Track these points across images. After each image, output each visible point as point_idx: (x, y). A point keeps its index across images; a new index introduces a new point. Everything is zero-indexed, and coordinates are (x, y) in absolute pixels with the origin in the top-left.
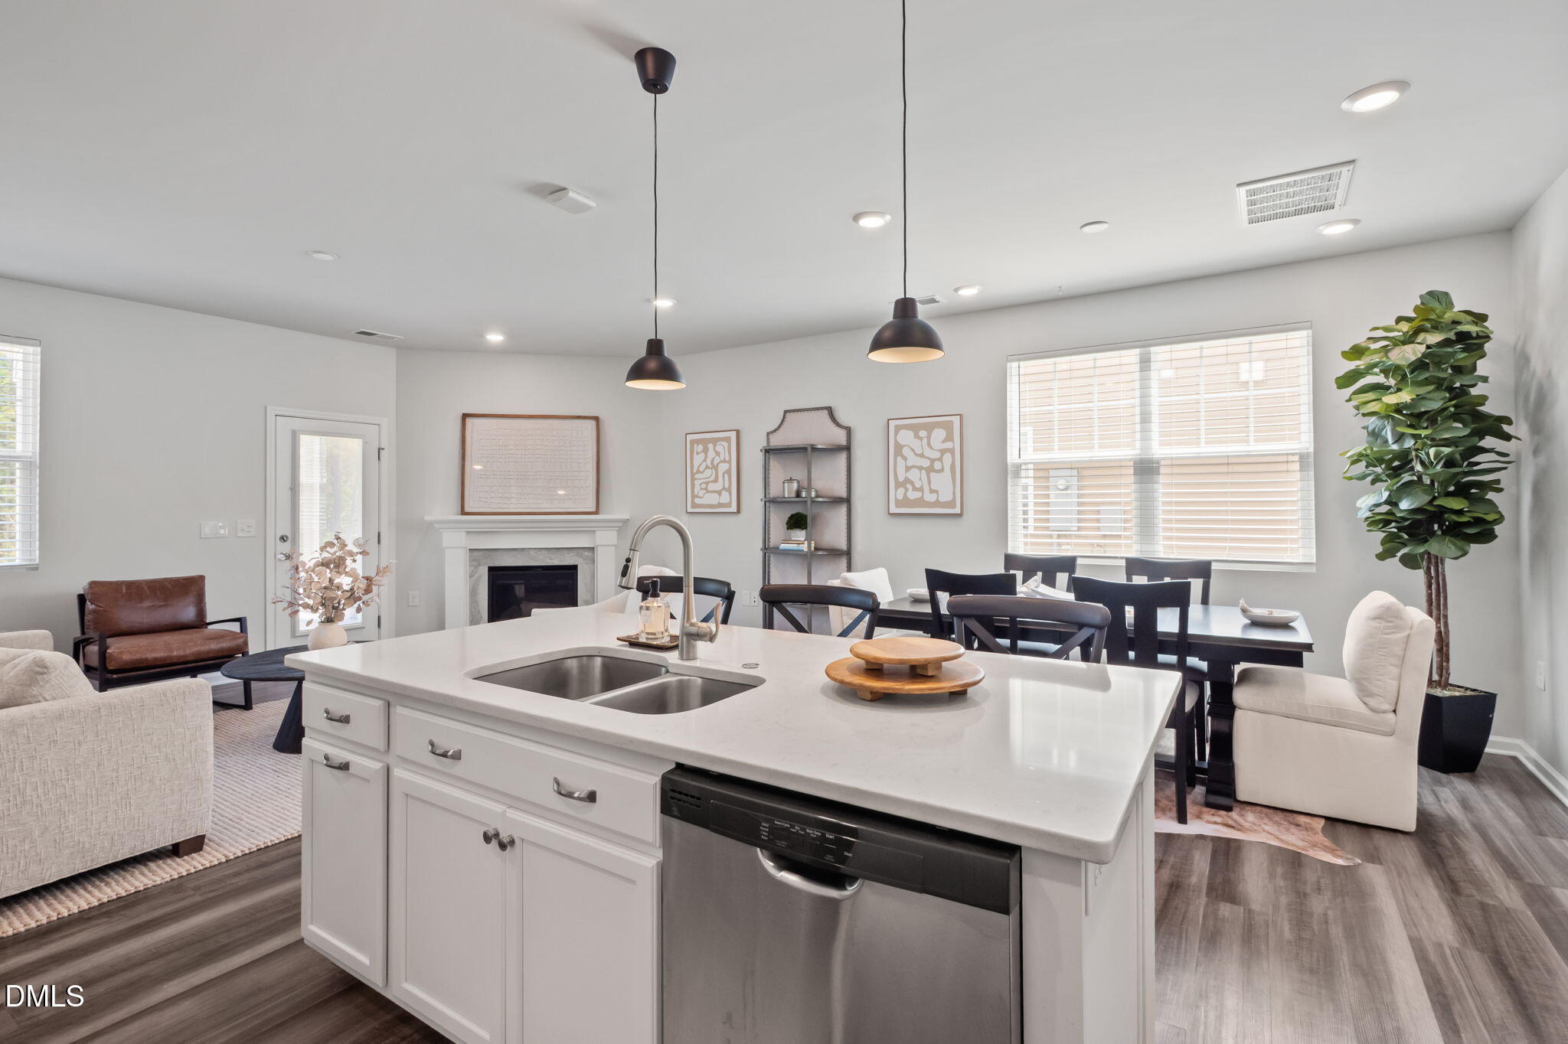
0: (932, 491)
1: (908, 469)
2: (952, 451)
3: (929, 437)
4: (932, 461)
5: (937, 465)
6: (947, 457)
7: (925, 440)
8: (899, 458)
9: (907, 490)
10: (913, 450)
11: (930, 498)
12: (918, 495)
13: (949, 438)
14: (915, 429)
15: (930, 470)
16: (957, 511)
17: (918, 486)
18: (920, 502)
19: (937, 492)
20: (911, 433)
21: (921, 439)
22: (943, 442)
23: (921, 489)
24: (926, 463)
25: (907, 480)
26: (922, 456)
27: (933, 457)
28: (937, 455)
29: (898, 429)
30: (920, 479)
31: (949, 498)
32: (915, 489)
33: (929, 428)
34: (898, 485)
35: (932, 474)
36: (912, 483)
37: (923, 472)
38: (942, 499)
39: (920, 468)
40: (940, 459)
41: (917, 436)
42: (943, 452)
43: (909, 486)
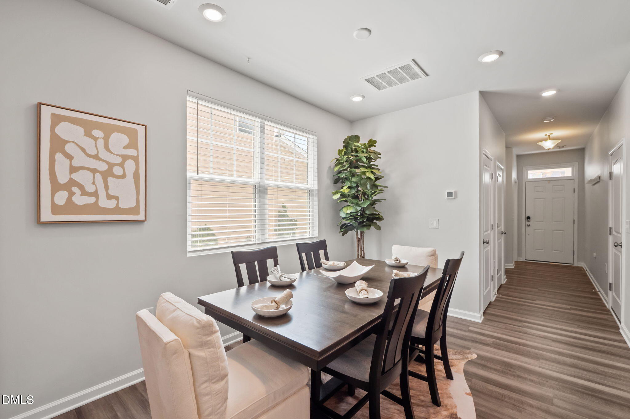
0: (109, 197)
1: (73, 169)
2: (136, 159)
3: (106, 139)
4: (111, 165)
5: (117, 170)
6: (130, 165)
7: (101, 142)
8: (59, 156)
9: (72, 194)
10: (83, 150)
11: (104, 203)
12: (91, 200)
13: (133, 145)
14: (88, 128)
15: (107, 174)
16: (141, 217)
17: (90, 189)
18: (95, 208)
19: (117, 198)
20: (80, 130)
21: (96, 139)
22: (125, 148)
23: (95, 194)
24: (103, 167)
25: (72, 183)
26: (96, 157)
27: (111, 161)
28: (119, 160)
29: (56, 120)
30: (94, 183)
31: (133, 204)
32: (84, 193)
33: (108, 131)
34: (56, 187)
35: (110, 179)
36: (81, 187)
37: (99, 177)
38: (122, 205)
39: (94, 171)
40: (122, 165)
41: (88, 134)
42: (125, 158)
43: (75, 189)
